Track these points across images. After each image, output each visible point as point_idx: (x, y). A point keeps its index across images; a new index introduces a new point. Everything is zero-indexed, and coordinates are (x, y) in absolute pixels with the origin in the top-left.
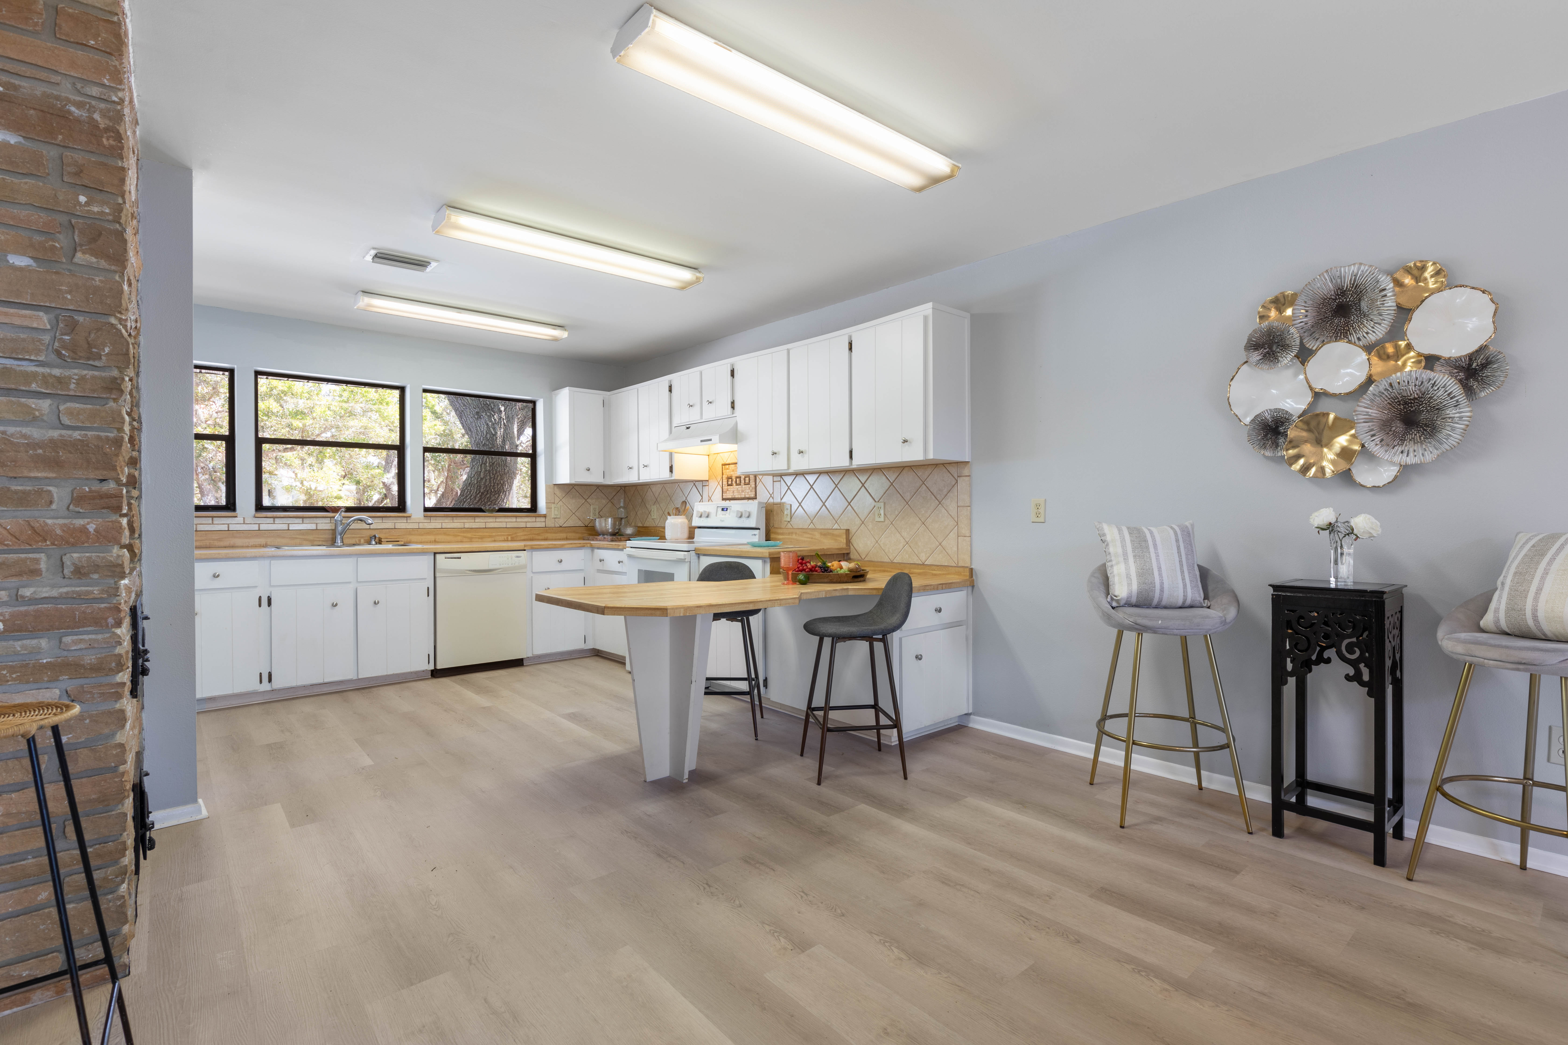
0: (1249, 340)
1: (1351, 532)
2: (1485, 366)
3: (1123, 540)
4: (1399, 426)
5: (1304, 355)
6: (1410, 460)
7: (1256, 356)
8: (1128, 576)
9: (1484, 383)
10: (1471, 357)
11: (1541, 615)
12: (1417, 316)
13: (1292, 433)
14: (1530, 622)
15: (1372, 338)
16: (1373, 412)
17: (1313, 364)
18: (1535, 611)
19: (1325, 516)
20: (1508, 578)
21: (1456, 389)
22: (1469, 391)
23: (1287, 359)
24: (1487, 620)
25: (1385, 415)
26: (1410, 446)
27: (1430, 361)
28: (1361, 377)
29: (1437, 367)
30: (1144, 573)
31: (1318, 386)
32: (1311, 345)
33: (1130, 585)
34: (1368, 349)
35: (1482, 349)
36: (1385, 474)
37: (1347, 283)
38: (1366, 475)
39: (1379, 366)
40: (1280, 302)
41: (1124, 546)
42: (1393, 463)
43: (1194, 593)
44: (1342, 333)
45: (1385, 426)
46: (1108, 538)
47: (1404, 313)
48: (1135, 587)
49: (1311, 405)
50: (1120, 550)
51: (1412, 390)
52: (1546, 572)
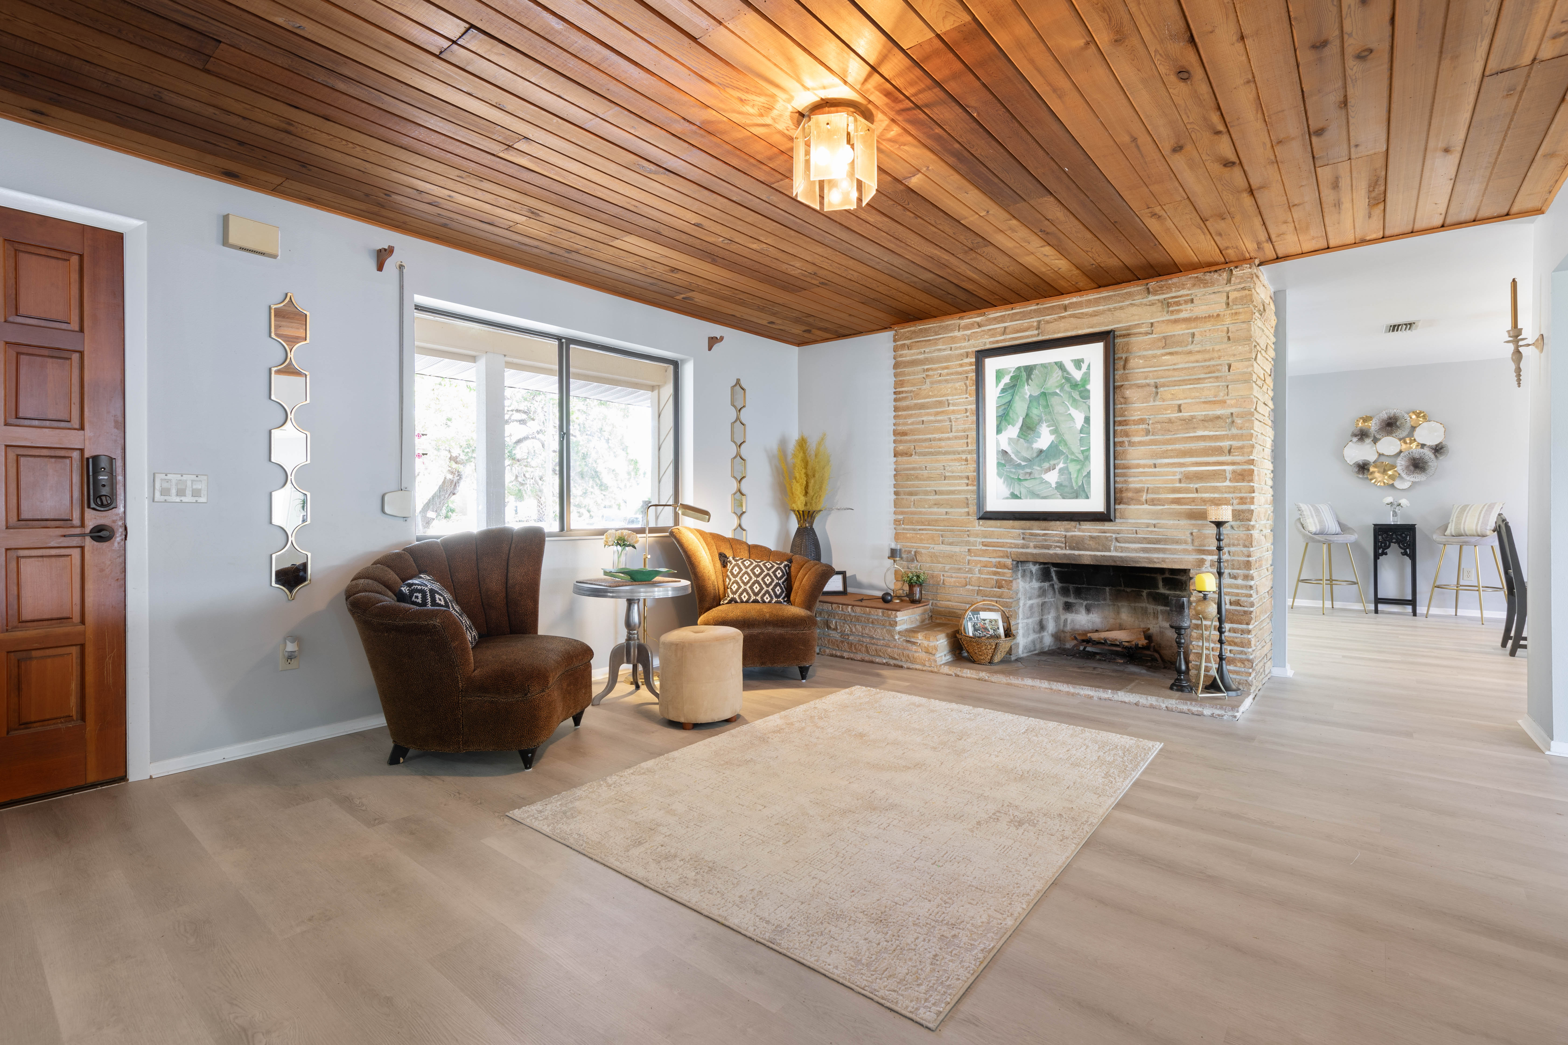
0: (1353, 433)
1: (1399, 505)
2: (1441, 449)
3: (1310, 510)
4: (1412, 468)
5: (1375, 441)
6: (1417, 480)
7: (1355, 439)
8: (1315, 523)
9: (1441, 453)
10: (1437, 446)
11: (1466, 529)
12: (1417, 429)
13: (1372, 469)
14: (1463, 532)
15: (1401, 436)
16: (1403, 463)
17: (1378, 444)
18: (1464, 528)
19: (1390, 499)
20: (1454, 518)
21: (1433, 456)
22: (1436, 456)
23: (1368, 441)
24: (1448, 532)
25: (1407, 464)
26: (1416, 475)
27: (1423, 446)
28: (1398, 450)
29: (1425, 448)
30: (1321, 522)
31: (1381, 452)
32: (1378, 436)
33: (1316, 526)
34: (1400, 440)
35: (1441, 443)
36: (1406, 485)
37: (1392, 415)
38: (1398, 484)
39: (1404, 446)
40: (1366, 419)
41: (1311, 512)
42: (1409, 481)
43: (1338, 530)
44: (1389, 433)
45: (1407, 467)
46: (1303, 509)
47: (1413, 428)
48: (1318, 527)
49: (1378, 459)
50: (1309, 513)
51: (1417, 456)
52: (1466, 516)
